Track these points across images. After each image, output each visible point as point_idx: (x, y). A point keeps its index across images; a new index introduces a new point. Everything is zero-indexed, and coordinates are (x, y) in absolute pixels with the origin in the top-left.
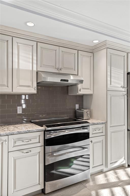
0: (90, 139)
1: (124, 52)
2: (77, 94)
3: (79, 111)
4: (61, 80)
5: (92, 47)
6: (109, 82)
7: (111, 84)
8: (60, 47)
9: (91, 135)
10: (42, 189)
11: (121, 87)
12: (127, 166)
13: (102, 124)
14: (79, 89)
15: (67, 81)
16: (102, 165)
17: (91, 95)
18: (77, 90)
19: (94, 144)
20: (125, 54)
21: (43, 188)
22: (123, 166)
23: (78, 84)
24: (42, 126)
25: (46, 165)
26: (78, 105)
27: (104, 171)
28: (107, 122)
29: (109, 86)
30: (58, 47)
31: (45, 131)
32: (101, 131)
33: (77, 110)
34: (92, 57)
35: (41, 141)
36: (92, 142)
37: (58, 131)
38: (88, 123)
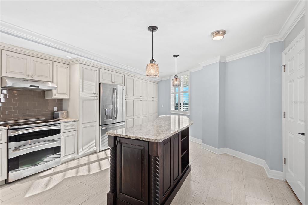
0: (62, 134)
1: (96, 68)
2: (52, 98)
3: (56, 113)
4: (31, 86)
5: (68, 60)
6: (81, 90)
7: (83, 91)
8: (31, 57)
9: (62, 131)
10: (6, 180)
11: (93, 93)
12: (98, 151)
13: (75, 121)
14: (54, 94)
15: (38, 87)
16: (75, 153)
17: (68, 99)
18: (52, 95)
19: (66, 138)
20: (97, 69)
21: (6, 178)
22: (96, 152)
23: (53, 90)
24: (6, 126)
25: (9, 158)
26: (57, 107)
27: (77, 157)
28: (79, 120)
29: (81, 92)
30: (29, 57)
31: (8, 130)
32: (73, 127)
33: (54, 112)
34: (69, 68)
35: (3, 139)
36: (63, 136)
37: (24, 129)
38: (59, 121)
